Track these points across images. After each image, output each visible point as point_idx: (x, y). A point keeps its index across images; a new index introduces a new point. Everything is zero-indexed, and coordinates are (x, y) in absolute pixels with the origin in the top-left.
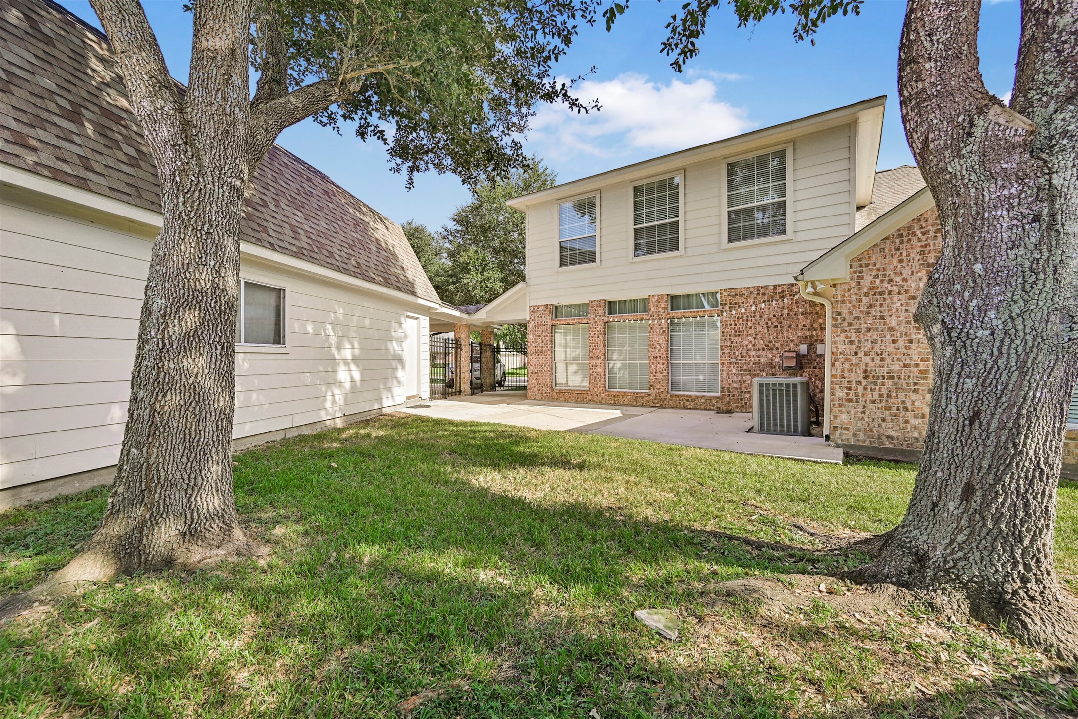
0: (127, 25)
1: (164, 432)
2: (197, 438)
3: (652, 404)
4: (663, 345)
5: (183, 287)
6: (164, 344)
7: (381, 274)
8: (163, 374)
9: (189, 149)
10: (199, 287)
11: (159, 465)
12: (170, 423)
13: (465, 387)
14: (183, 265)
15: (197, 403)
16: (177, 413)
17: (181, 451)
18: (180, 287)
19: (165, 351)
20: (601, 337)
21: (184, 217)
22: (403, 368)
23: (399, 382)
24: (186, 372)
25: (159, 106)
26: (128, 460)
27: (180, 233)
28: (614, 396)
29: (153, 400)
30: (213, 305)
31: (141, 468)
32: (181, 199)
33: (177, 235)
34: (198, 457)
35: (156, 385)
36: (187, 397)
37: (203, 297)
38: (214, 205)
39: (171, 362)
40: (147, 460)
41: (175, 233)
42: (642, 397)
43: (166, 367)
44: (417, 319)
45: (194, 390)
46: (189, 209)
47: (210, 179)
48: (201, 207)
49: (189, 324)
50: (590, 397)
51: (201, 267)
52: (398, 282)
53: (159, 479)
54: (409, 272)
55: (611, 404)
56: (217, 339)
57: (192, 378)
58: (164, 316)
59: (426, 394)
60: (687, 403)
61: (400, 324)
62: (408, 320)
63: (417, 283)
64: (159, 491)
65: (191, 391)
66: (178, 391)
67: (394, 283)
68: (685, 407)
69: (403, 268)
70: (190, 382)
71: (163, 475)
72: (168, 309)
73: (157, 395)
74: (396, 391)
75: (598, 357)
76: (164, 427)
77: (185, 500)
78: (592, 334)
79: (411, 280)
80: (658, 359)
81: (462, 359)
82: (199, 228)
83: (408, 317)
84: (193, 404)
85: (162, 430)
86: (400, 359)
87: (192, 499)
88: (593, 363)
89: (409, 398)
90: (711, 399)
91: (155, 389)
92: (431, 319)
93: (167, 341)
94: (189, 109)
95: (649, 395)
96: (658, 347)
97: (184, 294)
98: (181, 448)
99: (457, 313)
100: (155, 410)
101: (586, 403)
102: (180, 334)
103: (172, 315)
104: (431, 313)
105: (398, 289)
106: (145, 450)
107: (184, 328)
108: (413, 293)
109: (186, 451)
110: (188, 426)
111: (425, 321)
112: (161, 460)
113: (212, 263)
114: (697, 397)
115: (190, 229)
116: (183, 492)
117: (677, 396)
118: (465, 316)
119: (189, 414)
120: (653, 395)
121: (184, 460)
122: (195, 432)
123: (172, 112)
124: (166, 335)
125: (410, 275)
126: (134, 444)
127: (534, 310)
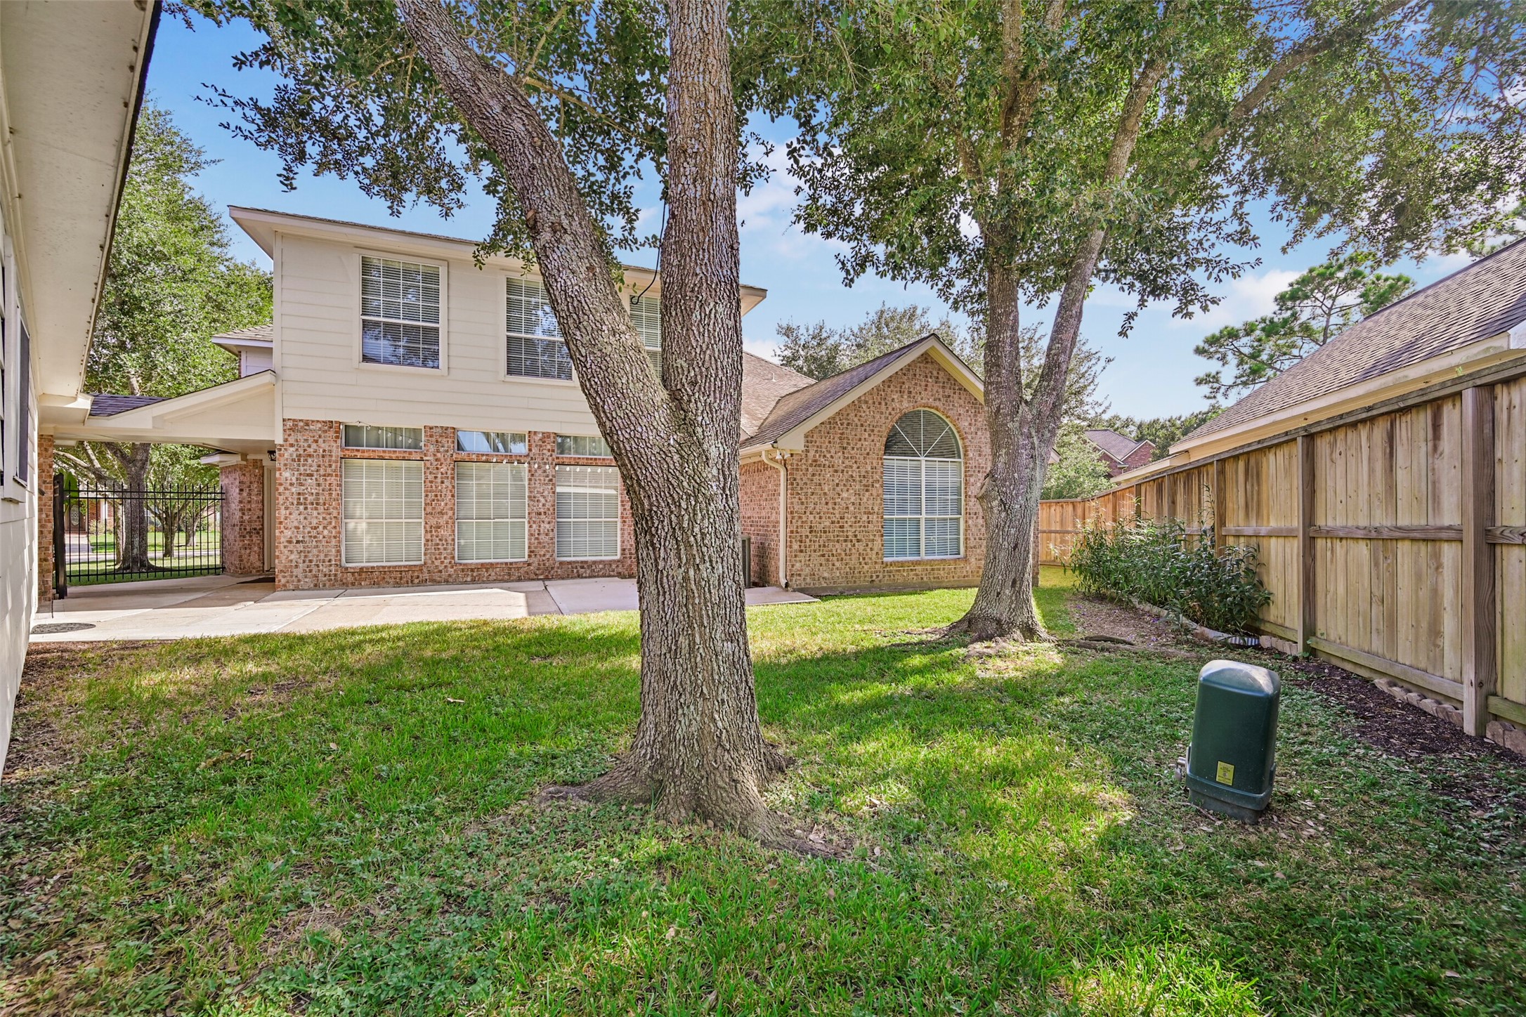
3: (533, 576)
4: (549, 499)
20: (447, 483)
28: (472, 570)
42: (519, 569)
50: (426, 576)
55: (466, 582)
60: (582, 571)
68: (580, 576)
75: (441, 513)
78: (430, 477)
80: (543, 516)
88: (433, 521)
90: (610, 563)
95: (529, 565)
96: (543, 500)
101: (419, 585)
114: (594, 562)
117: (570, 563)
120: (535, 564)
127: (293, 427)
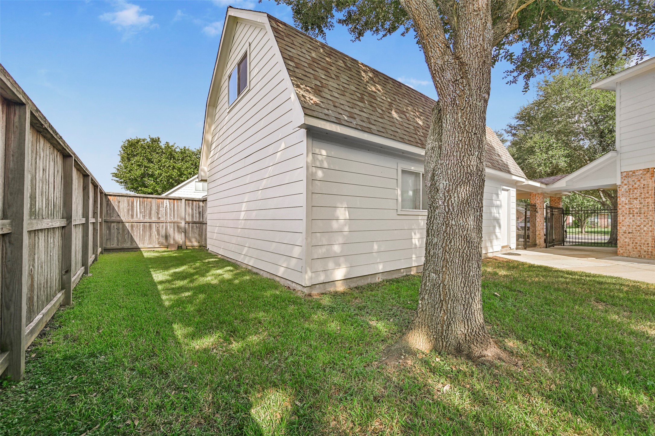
0: (431, 17)
1: (451, 266)
2: (468, 271)
5: (460, 172)
6: (449, 209)
7: (489, 160)
8: (449, 228)
9: (464, 81)
10: (469, 171)
11: (449, 286)
12: (454, 260)
13: (540, 240)
14: (460, 157)
15: (469, 247)
16: (458, 254)
17: (461, 279)
18: (458, 172)
19: (450, 213)
21: (462, 126)
22: (500, 226)
23: (496, 236)
24: (462, 227)
25: (446, 60)
26: (429, 280)
27: (458, 137)
29: (444, 245)
30: (476, 182)
31: (439, 286)
32: (460, 114)
33: (457, 138)
34: (469, 284)
35: (445, 235)
36: (463, 244)
37: (471, 177)
38: (477, 114)
39: (453, 221)
40: (443, 282)
41: (455, 137)
43: (450, 224)
44: (507, 190)
45: (467, 239)
46: (465, 120)
47: (475, 97)
48: (471, 117)
49: (463, 195)
51: (471, 156)
52: (499, 165)
53: (450, 295)
54: (503, 157)
56: (478, 205)
57: (466, 232)
58: (448, 192)
59: (513, 245)
61: (497, 195)
62: (502, 191)
63: (509, 164)
64: (450, 303)
65: (465, 240)
66: (458, 239)
67: (497, 166)
69: (499, 155)
70: (465, 233)
71: (452, 293)
72: (451, 187)
73: (447, 241)
74: (495, 242)
76: (451, 262)
77: (464, 312)
79: (506, 163)
81: (538, 220)
82: (470, 131)
83: (504, 190)
84: (467, 248)
85: (450, 264)
86: (497, 220)
87: (467, 312)
89: (503, 247)
91: (445, 237)
92: (517, 190)
93: (451, 207)
94: (462, 55)
97: (460, 176)
98: (461, 277)
99: (538, 184)
100: (446, 251)
102: (458, 203)
103: (454, 190)
104: (517, 186)
105: (500, 170)
106: (441, 275)
107: (461, 198)
108: (509, 172)
109: (463, 279)
110: (464, 263)
111: (513, 192)
112: (450, 283)
113: (477, 153)
115: (465, 133)
116: (462, 306)
118: (544, 186)
119: (464, 255)
121: (462, 285)
122: (468, 267)
123: (453, 61)
124: (450, 204)
125: (504, 158)
126: (432, 270)
